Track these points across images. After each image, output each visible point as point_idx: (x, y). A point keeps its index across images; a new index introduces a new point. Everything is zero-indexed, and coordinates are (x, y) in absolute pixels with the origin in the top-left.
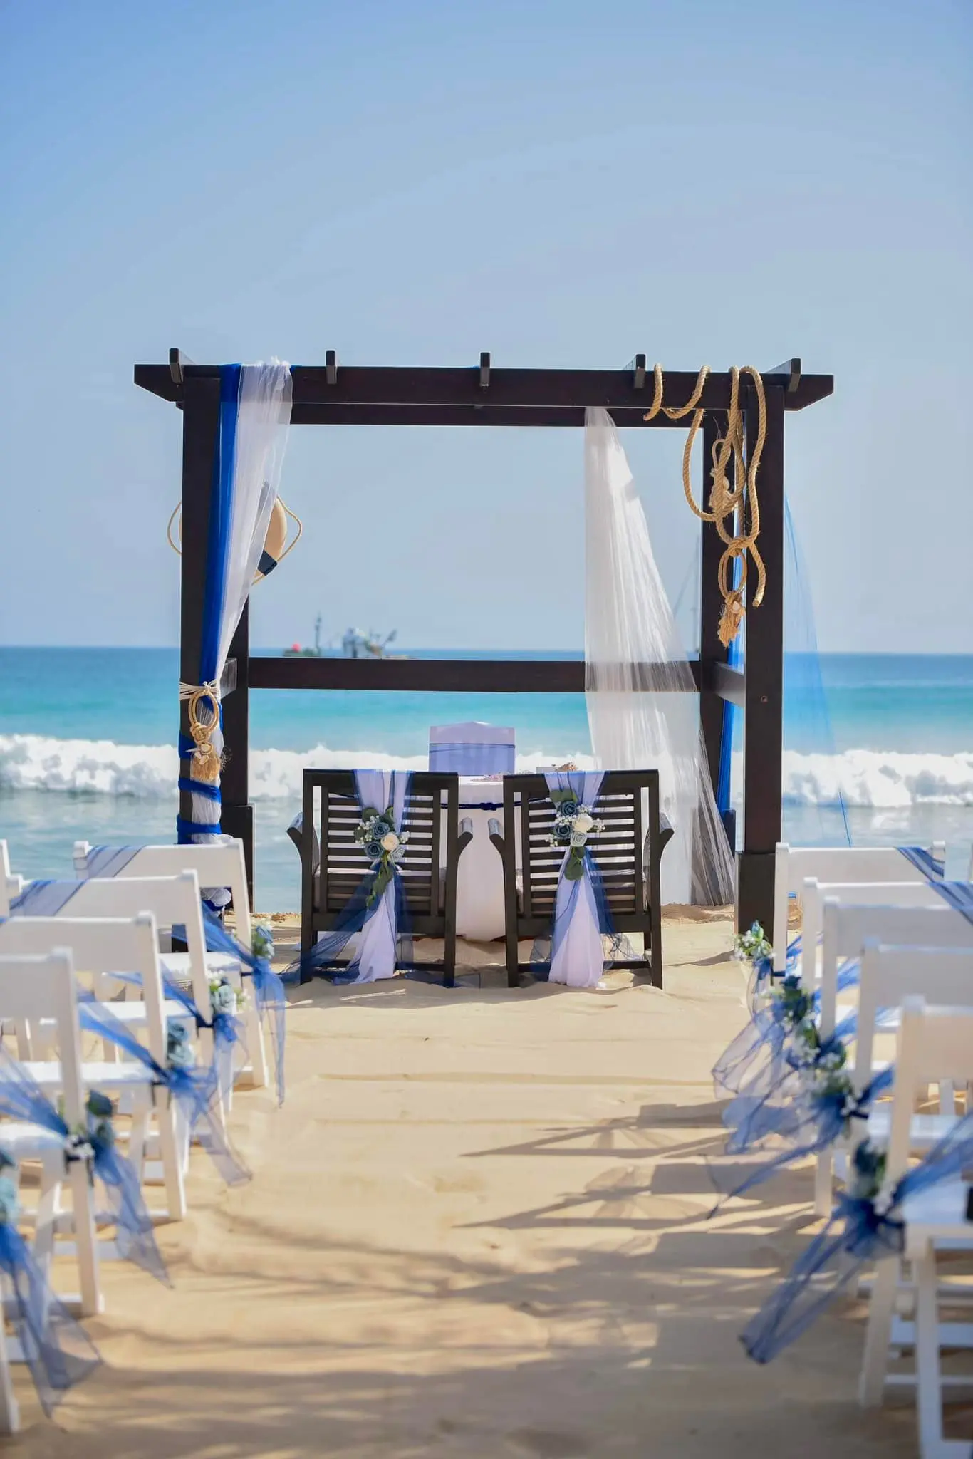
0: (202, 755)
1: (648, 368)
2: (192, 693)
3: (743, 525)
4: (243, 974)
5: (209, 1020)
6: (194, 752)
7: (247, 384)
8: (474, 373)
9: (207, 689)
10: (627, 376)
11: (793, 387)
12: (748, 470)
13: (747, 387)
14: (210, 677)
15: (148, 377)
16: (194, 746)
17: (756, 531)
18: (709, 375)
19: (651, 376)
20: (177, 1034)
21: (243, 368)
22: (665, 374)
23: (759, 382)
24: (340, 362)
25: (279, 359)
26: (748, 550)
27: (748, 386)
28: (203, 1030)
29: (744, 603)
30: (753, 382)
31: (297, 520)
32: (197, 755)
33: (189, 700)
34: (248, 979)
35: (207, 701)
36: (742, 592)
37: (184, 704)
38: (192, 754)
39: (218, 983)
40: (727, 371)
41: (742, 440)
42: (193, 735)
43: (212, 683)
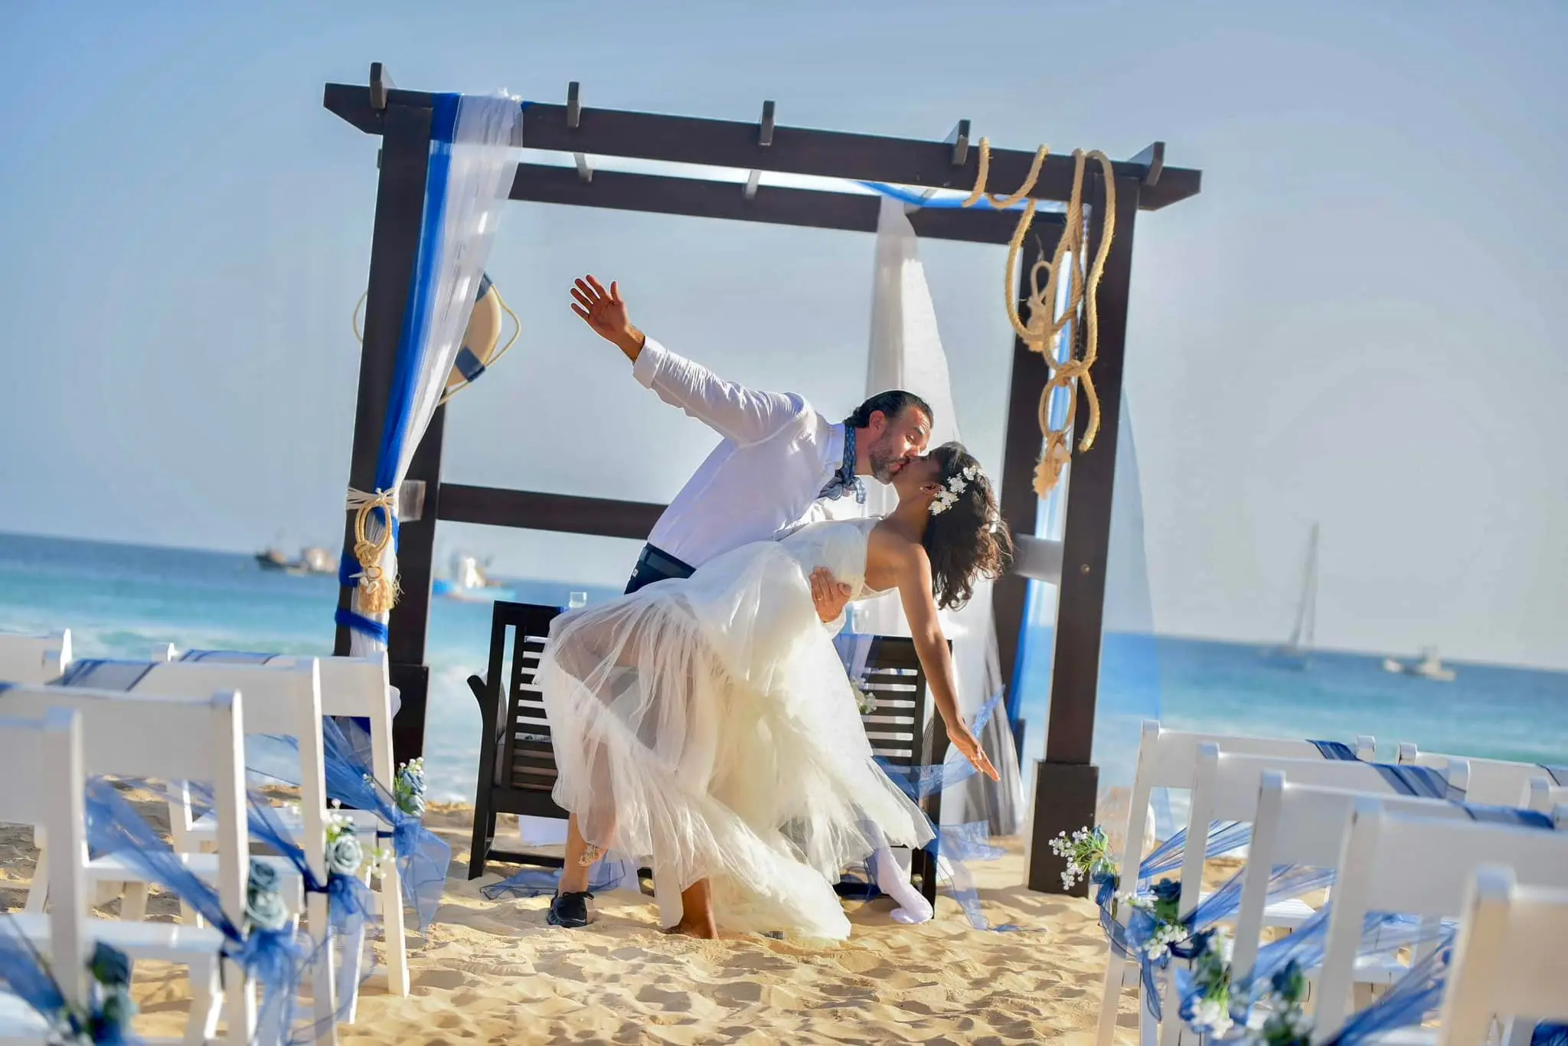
0: (370, 582)
1: (973, 141)
2: (362, 502)
3: (1075, 349)
4: (380, 834)
5: (323, 881)
6: (359, 578)
7: (466, 120)
8: (754, 130)
9: (381, 498)
10: (946, 149)
11: (1153, 179)
12: (1087, 279)
13: (1094, 176)
14: (387, 484)
15: (340, 99)
16: (358, 569)
17: (1092, 355)
18: (1047, 156)
19: (975, 152)
20: (262, 880)
21: (463, 97)
22: (992, 151)
23: (1108, 173)
24: (584, 101)
25: (508, 91)
26: (1080, 380)
27: (1096, 174)
28: (312, 895)
29: (1069, 447)
30: (1101, 170)
31: (515, 319)
32: (364, 581)
33: (357, 510)
34: (386, 842)
35: (379, 514)
36: (1067, 433)
37: (351, 515)
38: (356, 582)
39: (337, 829)
40: (1069, 154)
41: (1081, 242)
42: (358, 556)
43: (389, 492)
